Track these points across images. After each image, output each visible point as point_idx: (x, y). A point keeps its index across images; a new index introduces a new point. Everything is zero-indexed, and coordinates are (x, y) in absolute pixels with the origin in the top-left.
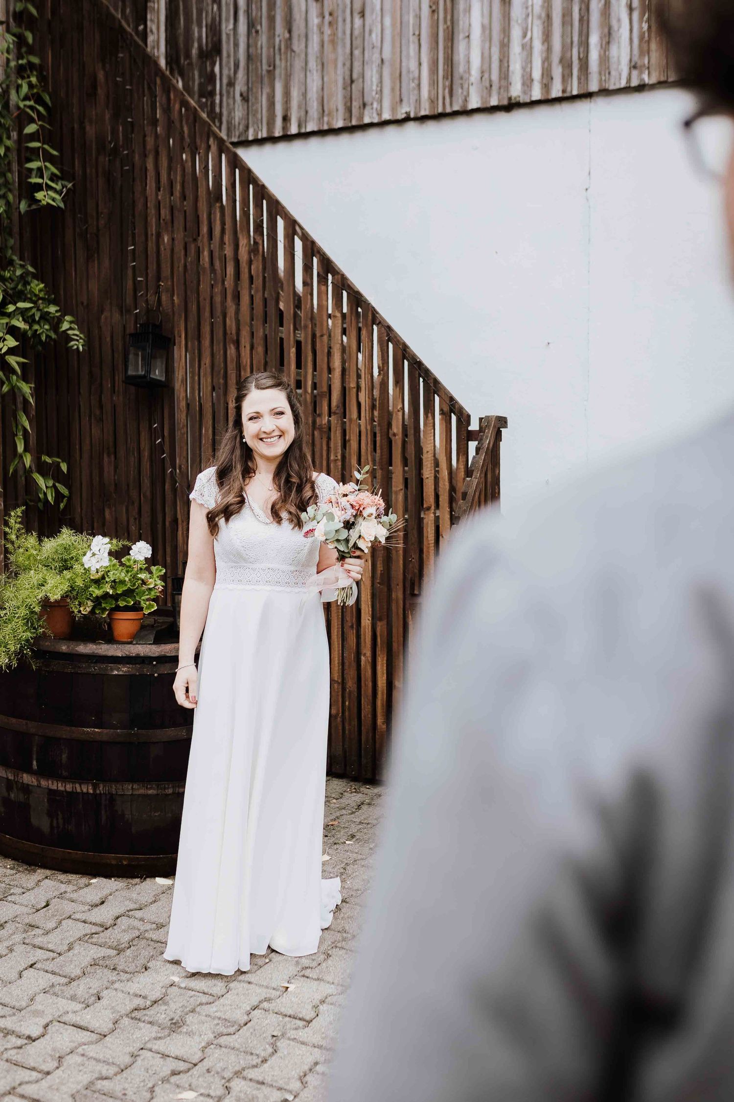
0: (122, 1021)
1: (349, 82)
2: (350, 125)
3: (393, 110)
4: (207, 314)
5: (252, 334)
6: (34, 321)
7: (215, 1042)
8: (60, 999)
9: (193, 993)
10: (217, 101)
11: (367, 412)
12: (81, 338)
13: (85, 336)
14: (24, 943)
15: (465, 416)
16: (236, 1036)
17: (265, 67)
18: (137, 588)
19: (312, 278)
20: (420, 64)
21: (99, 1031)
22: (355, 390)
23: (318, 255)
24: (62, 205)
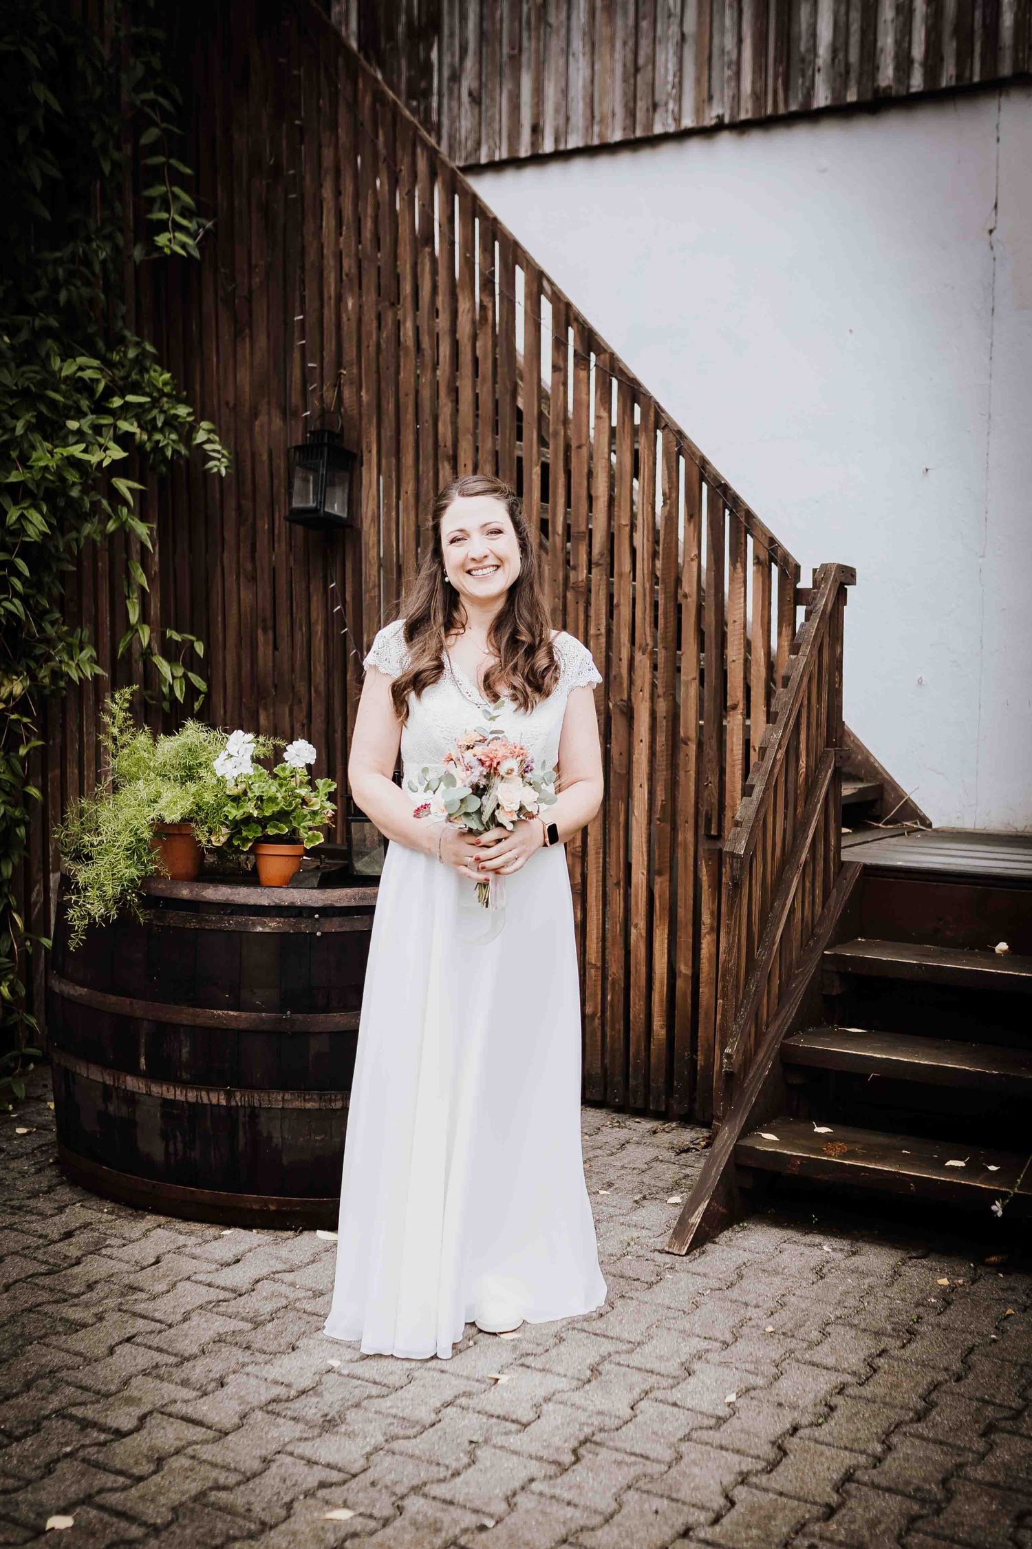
0: (253, 1416)
1: (632, 70)
2: (632, 137)
3: (699, 112)
4: (409, 416)
5: (477, 449)
6: (155, 429)
7: (387, 1447)
8: (165, 1384)
9: (360, 1382)
10: (435, 104)
11: (645, 562)
12: (223, 456)
13: (230, 453)
14: (120, 1310)
15: (791, 566)
16: (418, 1440)
17: (506, 50)
18: (293, 811)
19: (566, 360)
20: (740, 41)
21: (219, 1426)
22: (628, 529)
23: (575, 325)
24: (197, 254)
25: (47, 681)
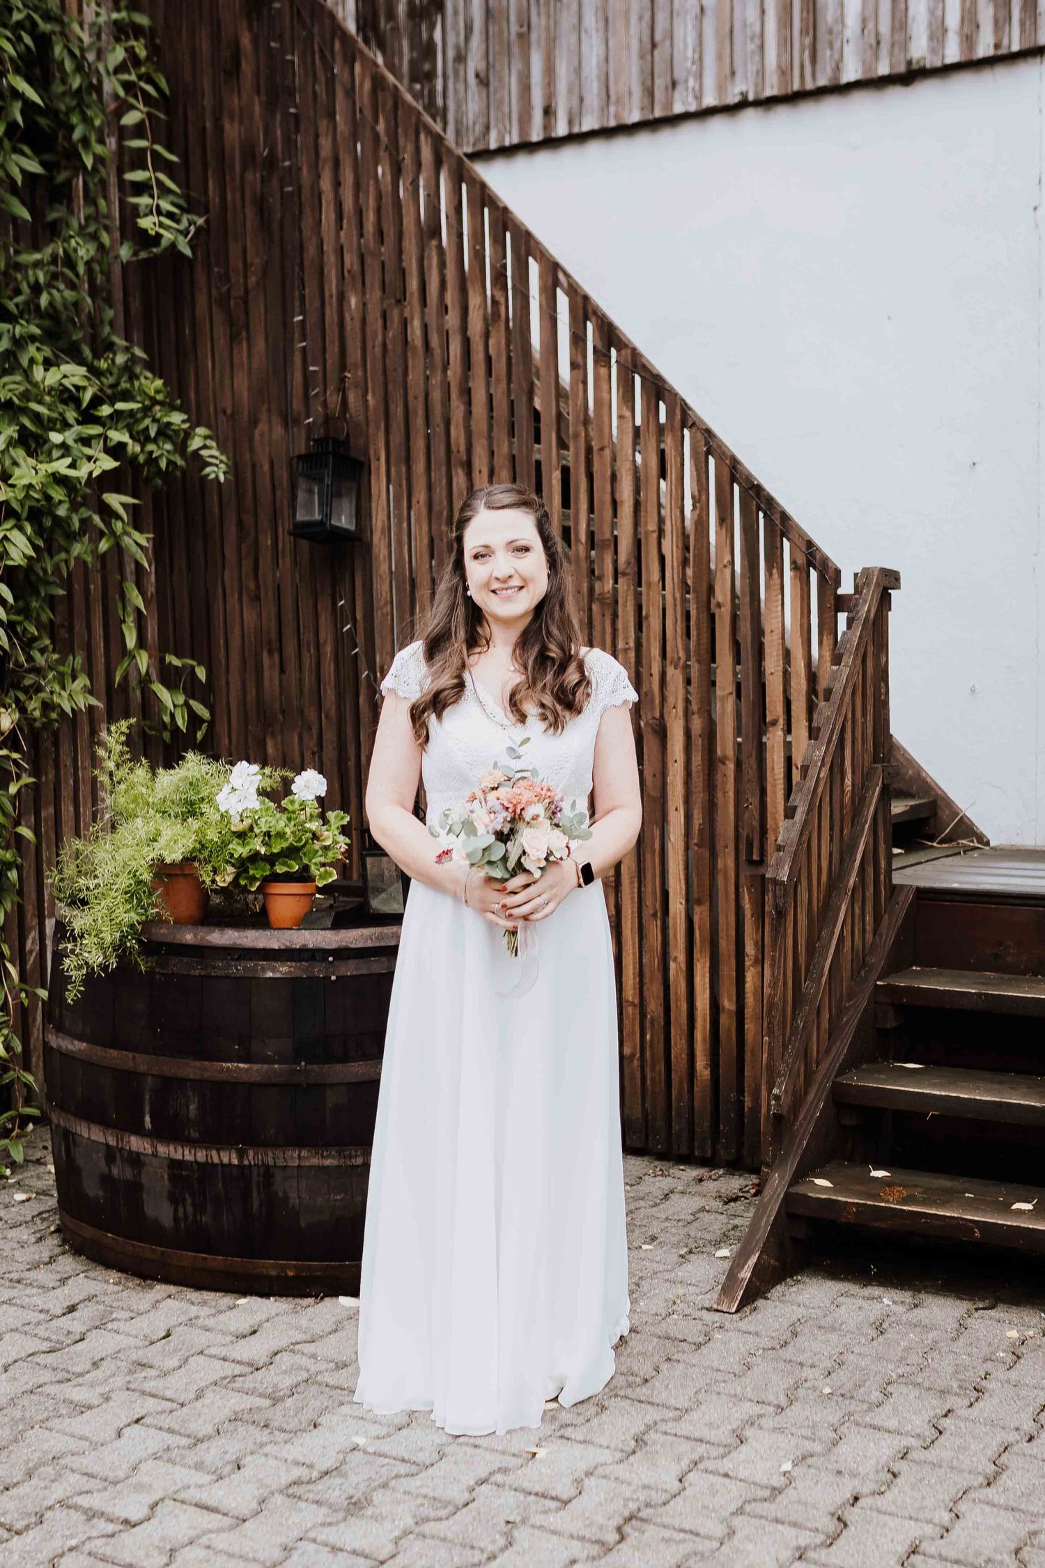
0: (273, 1500)
1: (649, 46)
2: (650, 117)
3: (721, 88)
4: (419, 421)
5: (492, 454)
6: (148, 439)
7: (417, 1530)
8: (178, 1468)
9: (386, 1461)
10: (440, 87)
11: (675, 571)
12: (221, 462)
13: (228, 459)
14: (128, 1389)
15: (831, 571)
16: (451, 1521)
18: (303, 846)
19: (585, 357)
20: (763, 12)
21: (236, 1513)
22: (655, 535)
23: (594, 319)
24: (187, 251)
25: (37, 714)
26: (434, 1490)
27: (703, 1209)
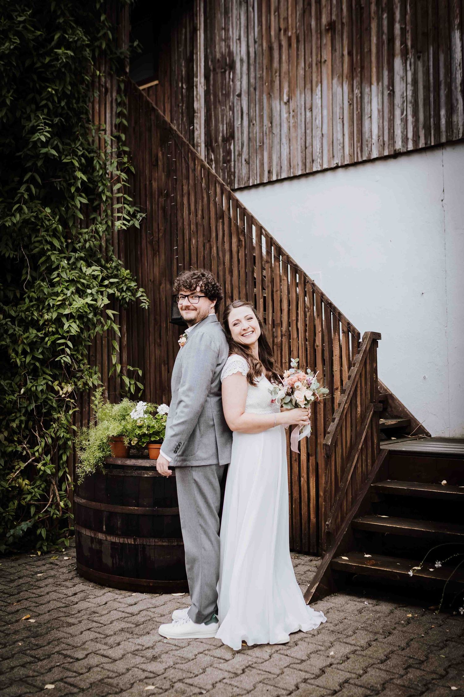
1: (304, 148)
2: (305, 173)
3: (329, 162)
5: (240, 292)
6: (123, 291)
10: (233, 165)
11: (302, 333)
12: (147, 301)
13: (150, 300)
14: (88, 620)
15: (356, 334)
17: (258, 144)
19: (271, 259)
20: (344, 135)
22: (295, 321)
23: (274, 245)
24: (138, 227)
25: (81, 386)
26: (183, 654)
27: (309, 570)
